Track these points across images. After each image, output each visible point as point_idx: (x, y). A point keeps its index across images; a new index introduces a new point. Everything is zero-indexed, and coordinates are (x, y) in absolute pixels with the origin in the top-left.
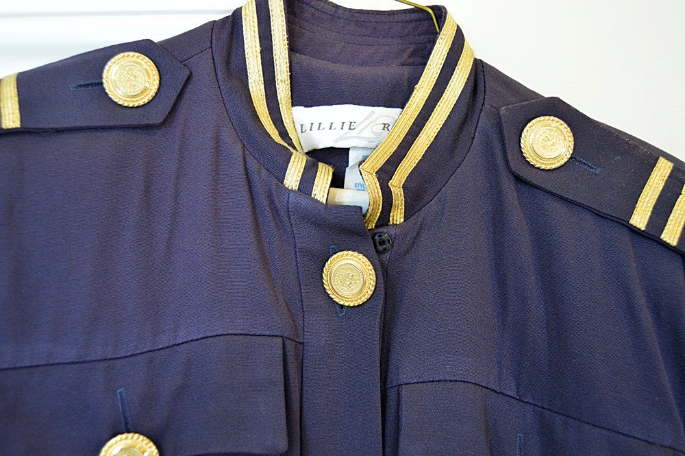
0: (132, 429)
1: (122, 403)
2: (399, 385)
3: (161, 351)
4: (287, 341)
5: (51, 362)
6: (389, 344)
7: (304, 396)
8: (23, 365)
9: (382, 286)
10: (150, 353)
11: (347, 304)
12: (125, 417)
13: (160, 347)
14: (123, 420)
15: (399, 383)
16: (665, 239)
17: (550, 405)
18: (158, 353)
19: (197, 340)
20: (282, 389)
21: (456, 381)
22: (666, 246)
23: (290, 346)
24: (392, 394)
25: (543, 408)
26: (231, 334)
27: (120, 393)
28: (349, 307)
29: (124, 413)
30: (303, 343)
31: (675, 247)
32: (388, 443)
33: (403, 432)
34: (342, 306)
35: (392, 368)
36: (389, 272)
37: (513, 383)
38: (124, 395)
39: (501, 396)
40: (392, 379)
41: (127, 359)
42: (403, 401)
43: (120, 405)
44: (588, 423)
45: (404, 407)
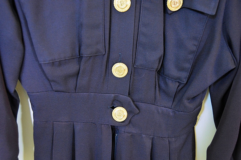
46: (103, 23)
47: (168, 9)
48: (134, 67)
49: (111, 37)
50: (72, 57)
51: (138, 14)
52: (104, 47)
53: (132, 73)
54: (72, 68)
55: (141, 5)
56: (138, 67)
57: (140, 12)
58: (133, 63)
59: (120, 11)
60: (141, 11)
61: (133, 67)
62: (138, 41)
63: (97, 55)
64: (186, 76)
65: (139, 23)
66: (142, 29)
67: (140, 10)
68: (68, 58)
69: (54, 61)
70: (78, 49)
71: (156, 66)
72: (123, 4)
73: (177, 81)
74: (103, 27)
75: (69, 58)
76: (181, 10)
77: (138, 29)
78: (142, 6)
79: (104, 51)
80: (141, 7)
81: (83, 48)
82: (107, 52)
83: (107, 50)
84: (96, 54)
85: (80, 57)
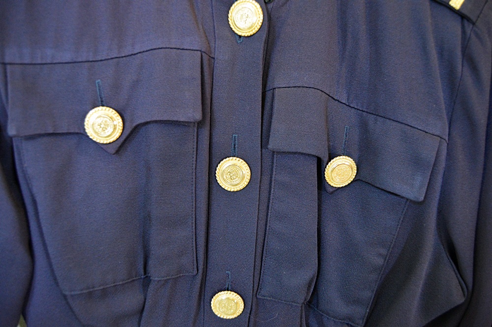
0: (105, 104)
1: (99, 89)
2: (274, 89)
3: (124, 58)
4: (204, 54)
5: (55, 62)
6: (269, 63)
7: (214, 92)
8: (37, 62)
9: (266, 23)
10: (117, 59)
11: (243, 35)
12: (101, 98)
13: (123, 55)
14: (100, 100)
15: (274, 87)
16: (452, 5)
17: (367, 109)
18: (121, 59)
19: (147, 51)
20: (199, 82)
21: (310, 88)
22: (452, 9)
23: (205, 57)
24: (269, 95)
25: (363, 111)
26: (169, 48)
27: (98, 83)
28: (244, 37)
29: (100, 95)
30: (214, 58)
31: (458, 11)
32: (265, 124)
33: (274, 116)
34: (240, 36)
35: (270, 78)
36: (272, 16)
37: (345, 95)
38: (100, 84)
39: (337, 102)
40: (270, 85)
41: (102, 62)
42: (276, 98)
43: (98, 90)
44: (390, 119)
45: (276, 101)
46: (194, 214)
47: (326, 184)
48: (257, 298)
49: (210, 239)
50: (129, 279)
51: (265, 195)
52: (195, 261)
53: (254, 311)
54: (130, 300)
55: (271, 177)
56: (265, 298)
57: (270, 191)
58: (255, 291)
59: (229, 190)
60: (272, 190)
61: (255, 300)
62: (265, 247)
63: (180, 276)
64: (364, 313)
65: (268, 212)
66: (275, 225)
67: (270, 187)
68: (121, 283)
69: (91, 290)
70: (142, 263)
71: (302, 297)
72: (235, 177)
73: (346, 322)
74: (194, 221)
75: (124, 282)
76: (354, 184)
77: (266, 225)
78: (273, 179)
79: (196, 269)
80: (271, 181)
81: (151, 263)
82: (200, 271)
83: (201, 267)
84: (177, 275)
85: (146, 277)
